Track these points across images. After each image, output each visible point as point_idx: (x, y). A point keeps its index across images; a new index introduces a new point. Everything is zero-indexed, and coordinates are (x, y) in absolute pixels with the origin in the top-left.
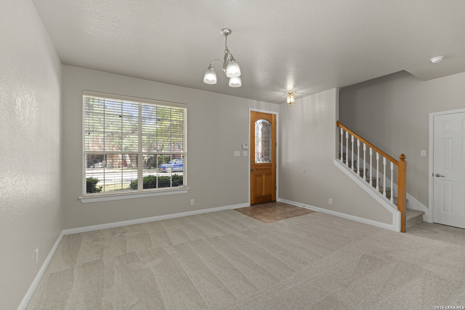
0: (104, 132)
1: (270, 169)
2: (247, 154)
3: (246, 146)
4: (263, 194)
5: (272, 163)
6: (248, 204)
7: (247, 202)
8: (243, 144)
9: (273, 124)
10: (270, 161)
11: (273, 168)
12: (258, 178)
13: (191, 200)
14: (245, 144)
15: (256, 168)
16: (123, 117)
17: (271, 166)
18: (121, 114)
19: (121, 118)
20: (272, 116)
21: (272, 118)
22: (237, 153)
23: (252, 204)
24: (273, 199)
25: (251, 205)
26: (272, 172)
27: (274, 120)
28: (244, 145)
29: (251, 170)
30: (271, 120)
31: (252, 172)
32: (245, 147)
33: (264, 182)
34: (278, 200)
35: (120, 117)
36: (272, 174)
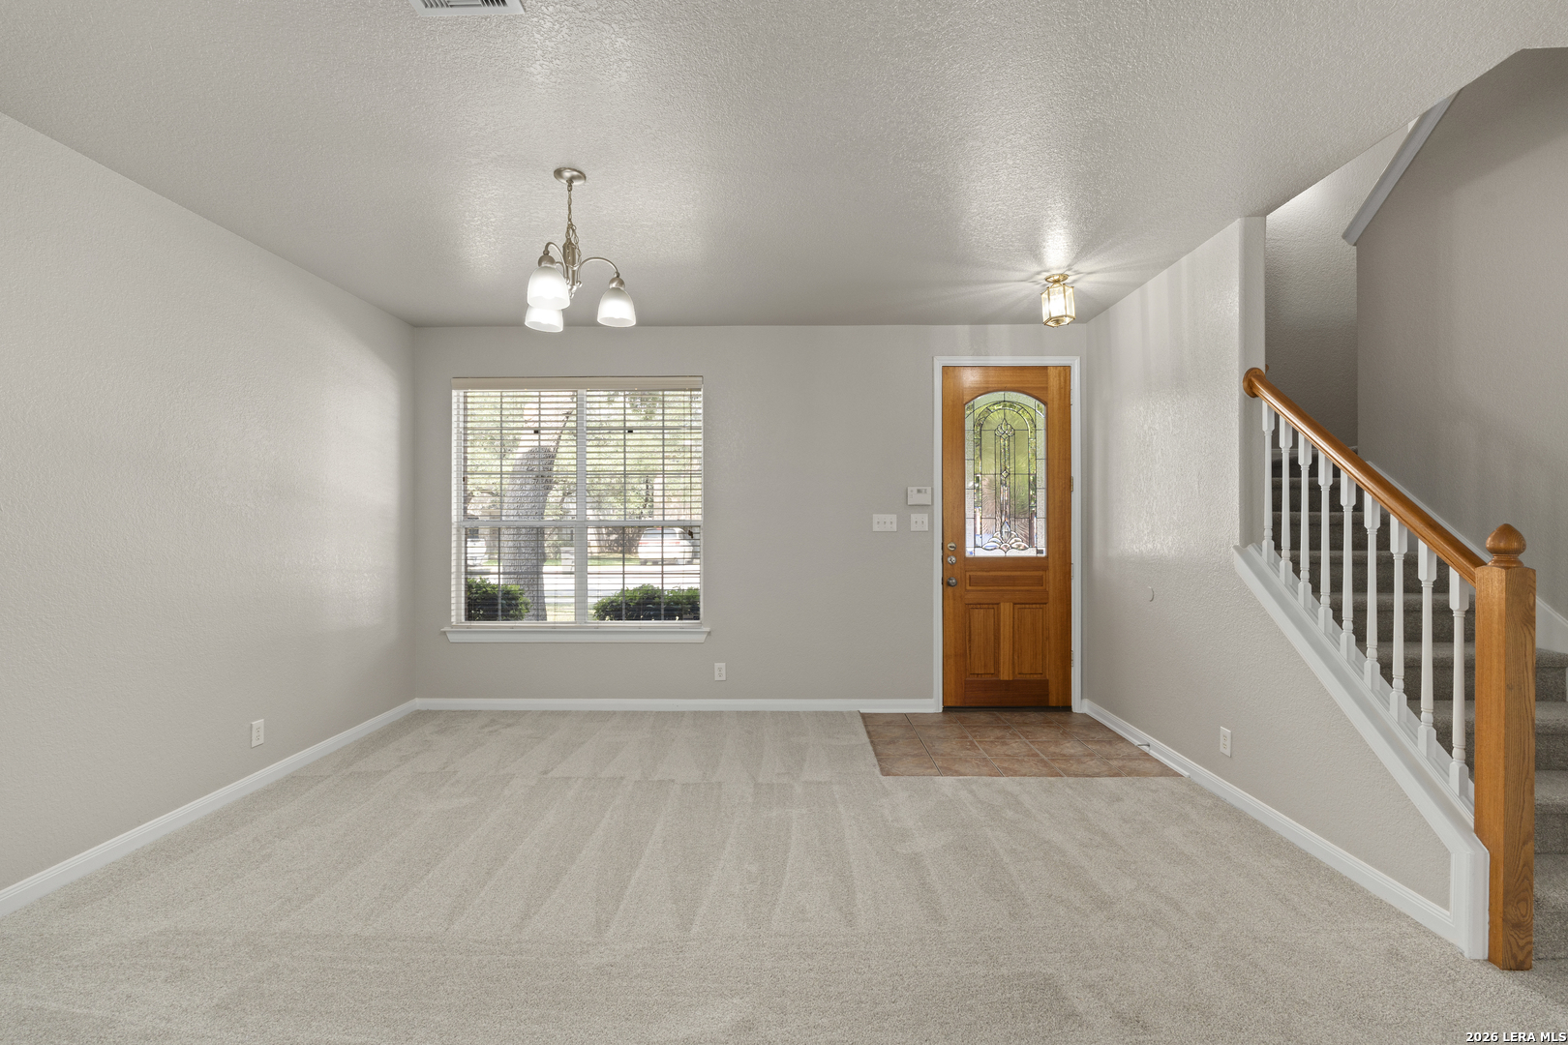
0: (501, 473)
1: (1040, 581)
2: (929, 524)
3: (920, 495)
4: (1005, 675)
5: (1047, 557)
6: (933, 705)
7: (929, 695)
8: (909, 489)
9: (1056, 406)
10: (1038, 552)
11: (1052, 577)
12: (978, 615)
13: (717, 665)
14: (915, 489)
15: (971, 573)
16: (542, 432)
17: (1045, 569)
18: (537, 425)
19: (536, 437)
20: (1047, 375)
21: (1047, 382)
22: (885, 522)
23: (949, 704)
24: (1053, 701)
25: (946, 709)
26: (1047, 593)
27: (1060, 388)
28: (912, 490)
29: (946, 584)
30: (1046, 389)
31: (950, 589)
32: (915, 498)
33: (1006, 631)
34: (1080, 705)
35: (536, 432)
36: (1051, 599)
